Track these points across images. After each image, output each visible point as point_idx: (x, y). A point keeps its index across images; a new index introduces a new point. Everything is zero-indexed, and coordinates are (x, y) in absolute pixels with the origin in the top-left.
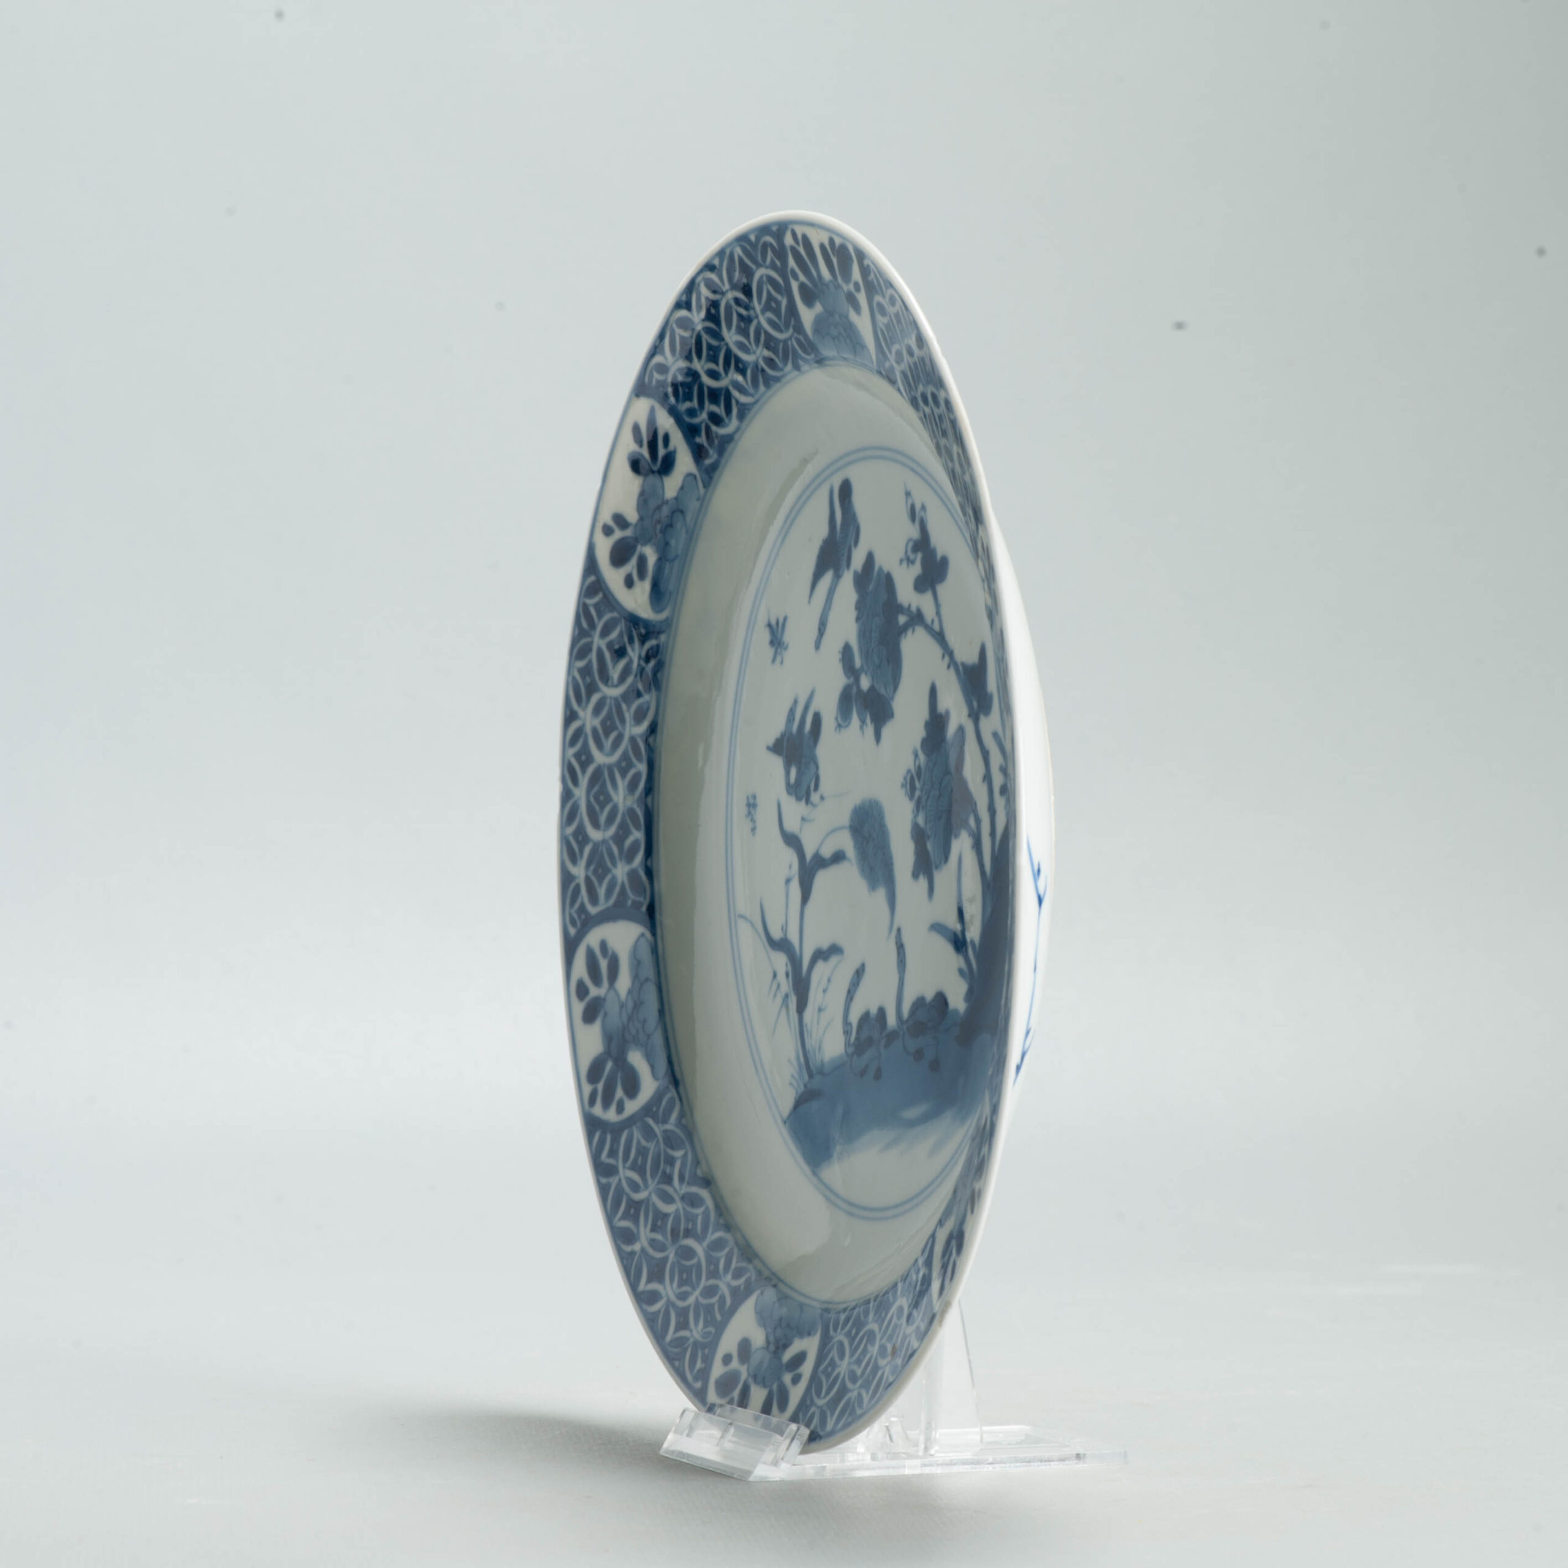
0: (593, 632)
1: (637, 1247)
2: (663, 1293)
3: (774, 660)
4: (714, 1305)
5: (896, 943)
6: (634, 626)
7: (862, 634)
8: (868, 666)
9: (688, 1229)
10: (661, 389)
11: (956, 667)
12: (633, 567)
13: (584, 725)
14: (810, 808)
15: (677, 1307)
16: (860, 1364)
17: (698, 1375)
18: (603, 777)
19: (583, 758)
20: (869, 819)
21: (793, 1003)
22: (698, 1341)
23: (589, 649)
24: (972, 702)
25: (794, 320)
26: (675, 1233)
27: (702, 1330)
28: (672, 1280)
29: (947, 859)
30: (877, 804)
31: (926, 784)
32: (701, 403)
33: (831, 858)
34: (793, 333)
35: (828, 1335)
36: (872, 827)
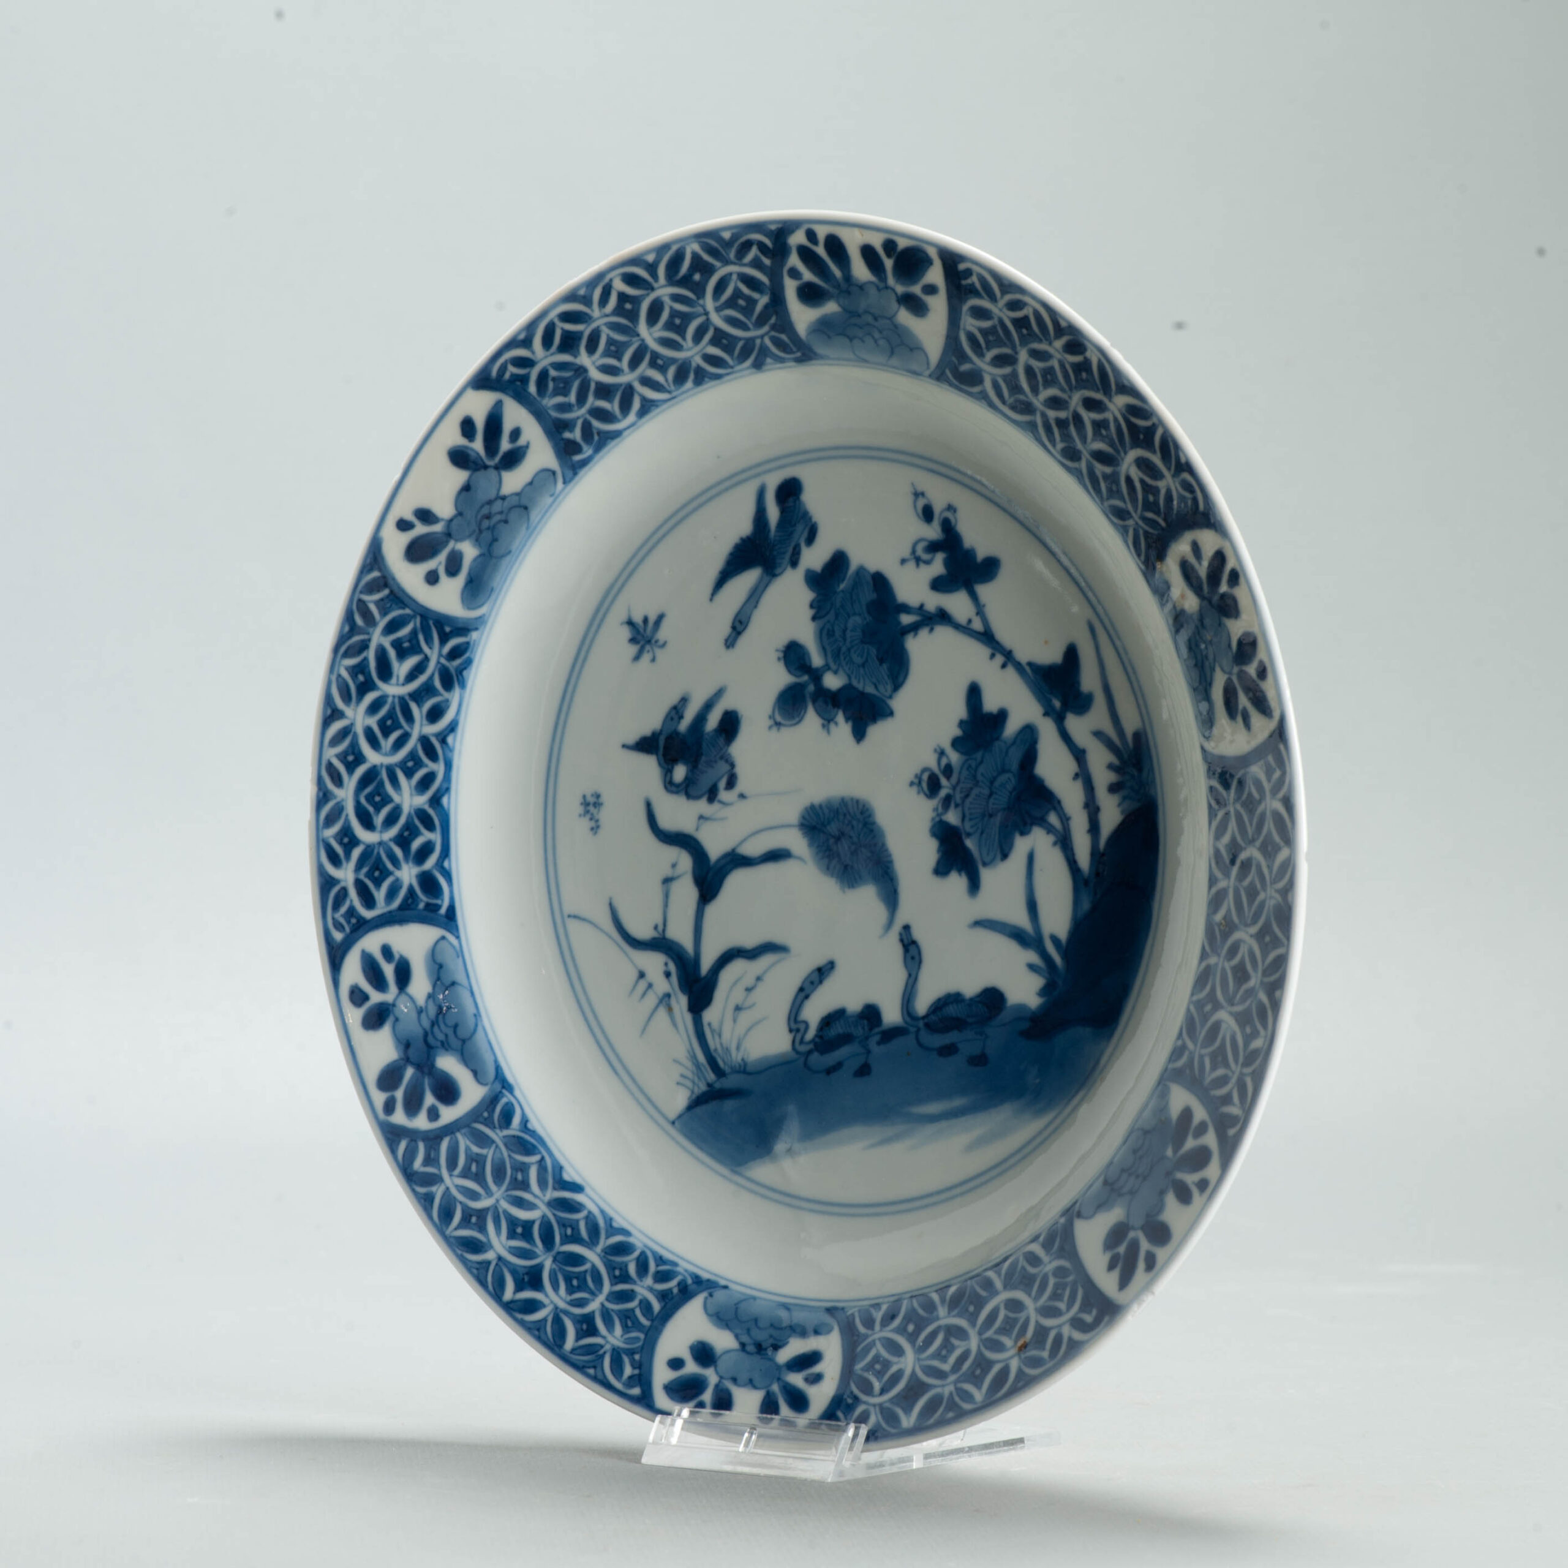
0: (371, 630)
1: (490, 1256)
2: (545, 1301)
3: (637, 658)
4: (633, 1310)
5: (902, 940)
6: (434, 624)
7: (825, 632)
8: (840, 665)
9: (566, 1235)
10: (518, 383)
11: (1018, 666)
12: (440, 563)
13: (352, 724)
14: (716, 806)
15: (573, 1314)
16: (944, 1359)
17: (632, 1381)
18: (379, 778)
19: (351, 758)
20: (841, 817)
21: (681, 1002)
22: (618, 1348)
23: (364, 646)
24: (1051, 700)
25: (777, 319)
26: (548, 1240)
27: (622, 1336)
28: (555, 1287)
29: (1005, 856)
30: (858, 801)
31: (964, 782)
32: (582, 399)
33: (760, 857)
34: (769, 332)
35: (857, 1332)
36: (847, 825)
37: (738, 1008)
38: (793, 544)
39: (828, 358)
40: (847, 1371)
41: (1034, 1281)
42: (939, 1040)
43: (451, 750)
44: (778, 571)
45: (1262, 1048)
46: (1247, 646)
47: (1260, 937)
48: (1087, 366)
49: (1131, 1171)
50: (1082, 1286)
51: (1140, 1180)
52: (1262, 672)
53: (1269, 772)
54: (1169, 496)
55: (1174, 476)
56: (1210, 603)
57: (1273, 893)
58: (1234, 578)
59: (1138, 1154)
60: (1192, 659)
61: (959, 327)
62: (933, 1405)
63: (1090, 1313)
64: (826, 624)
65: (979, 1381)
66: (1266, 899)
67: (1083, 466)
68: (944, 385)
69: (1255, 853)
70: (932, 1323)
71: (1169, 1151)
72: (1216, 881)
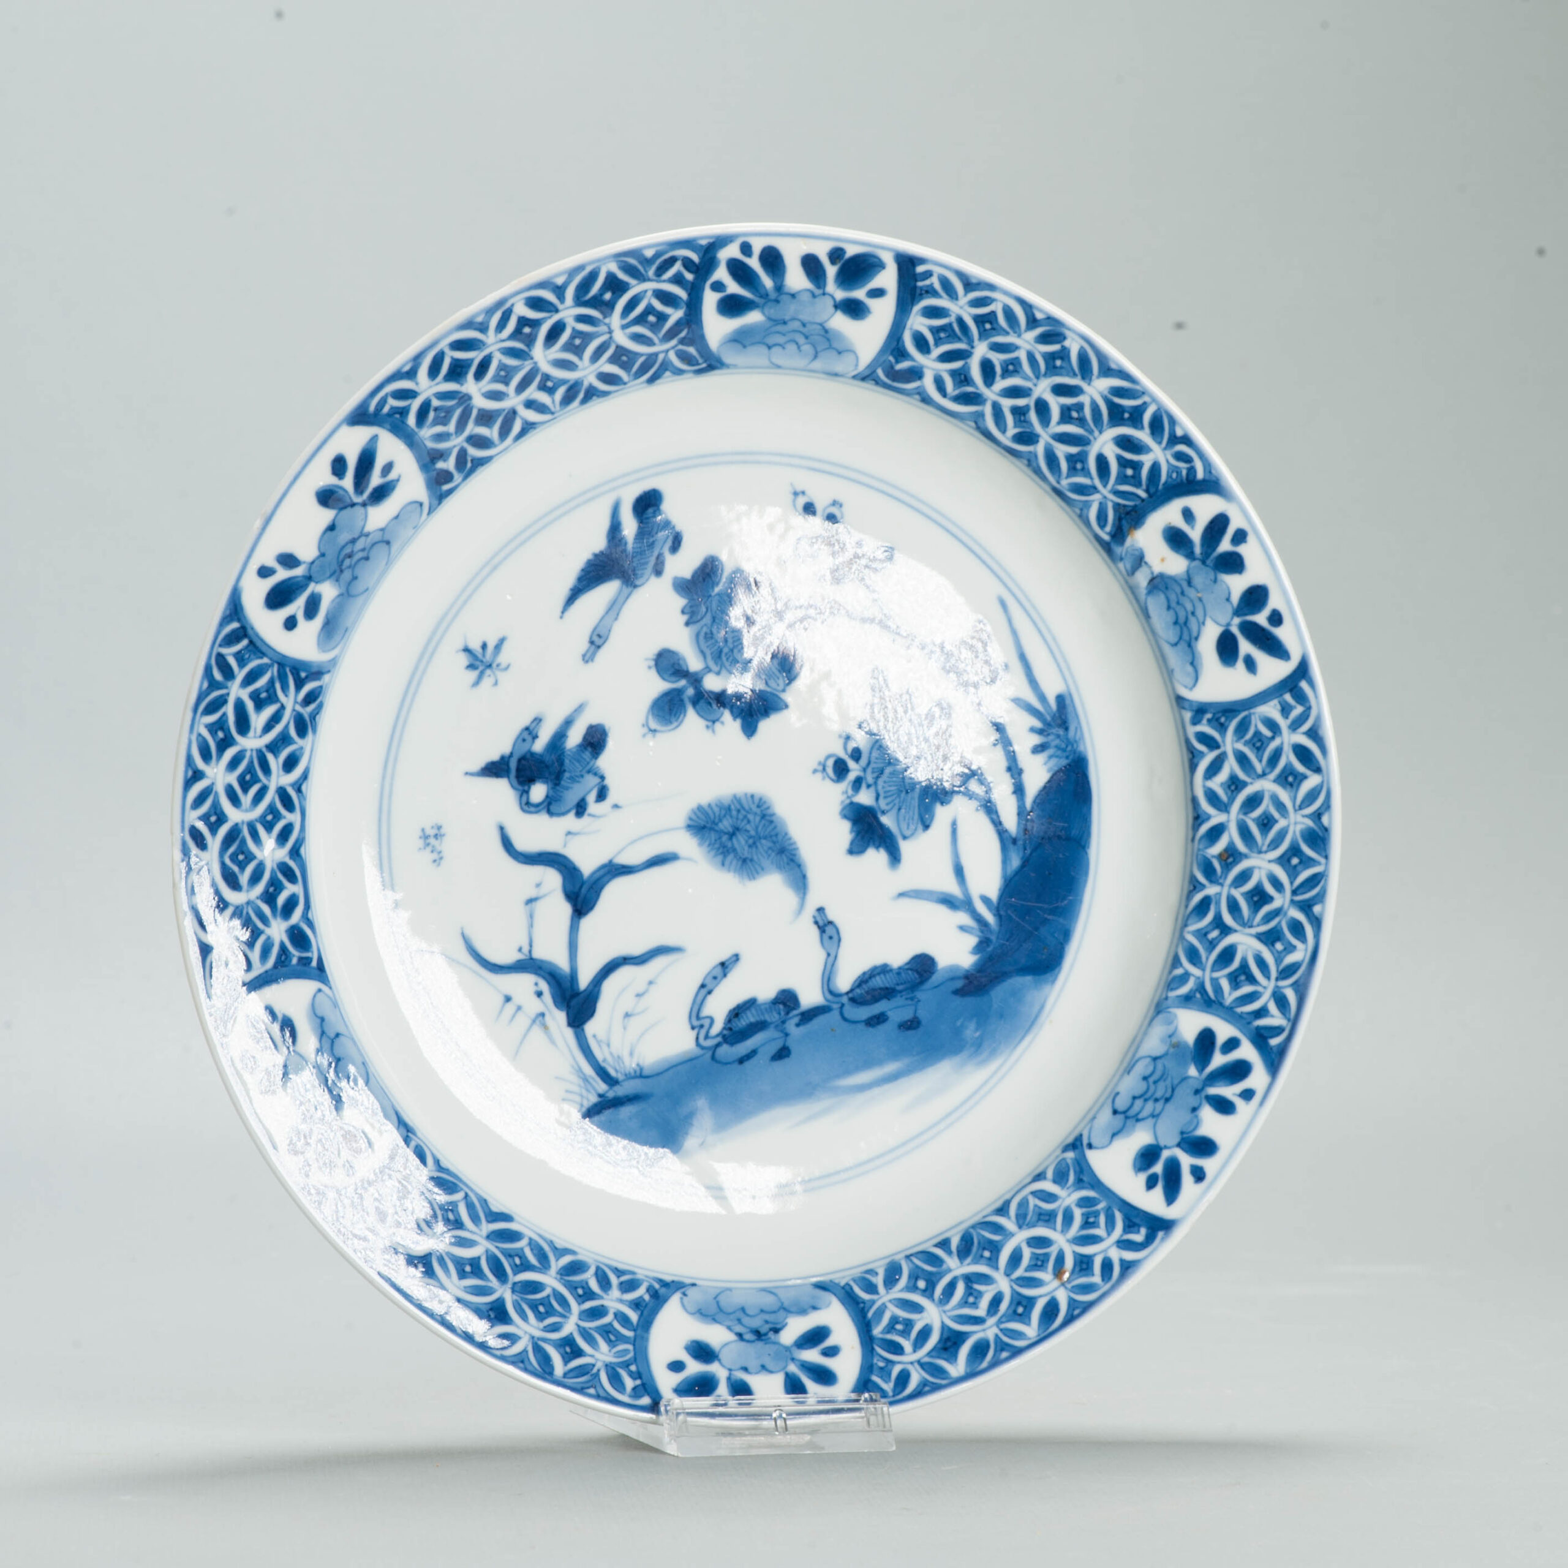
0: (229, 684)
2: (519, 1332)
3: (477, 683)
4: (610, 1324)
5: (816, 923)
6: (290, 671)
7: (702, 634)
8: (722, 666)
9: (516, 1265)
10: (398, 416)
11: (924, 648)
12: (299, 607)
13: (213, 784)
14: (586, 819)
15: (550, 1340)
16: (975, 1305)
17: (636, 1393)
18: (241, 835)
19: (213, 819)
20: (734, 813)
21: (559, 1018)
22: (611, 1363)
23: (221, 702)
25: (688, 333)
26: (500, 1273)
27: (610, 1351)
28: (524, 1316)
29: (926, 827)
30: (752, 796)
31: (875, 763)
32: (461, 425)
33: (643, 864)
34: (676, 346)
35: (860, 1300)
36: (742, 820)
38: (656, 553)
39: (735, 366)
40: (867, 1340)
41: (1056, 1216)
42: (865, 1012)
43: (305, 799)
44: (638, 582)
45: (1303, 961)
46: (1256, 597)
47: (1284, 861)
48: (1064, 354)
49: (1146, 1096)
50: (1119, 1210)
51: (1161, 1102)
52: (1276, 618)
53: (1285, 710)
54: (1155, 468)
55: (1165, 449)
56: (1204, 562)
57: (1299, 819)
58: (1240, 537)
59: (1151, 1080)
60: (1170, 617)
61: (904, 328)
62: (980, 1350)
63: (1138, 1232)
64: (702, 628)
65: (1024, 1318)
66: (1288, 826)
67: (1040, 449)
68: (869, 385)
69: (1267, 786)
70: (944, 1275)
71: (1193, 1071)
72: (1209, 817)
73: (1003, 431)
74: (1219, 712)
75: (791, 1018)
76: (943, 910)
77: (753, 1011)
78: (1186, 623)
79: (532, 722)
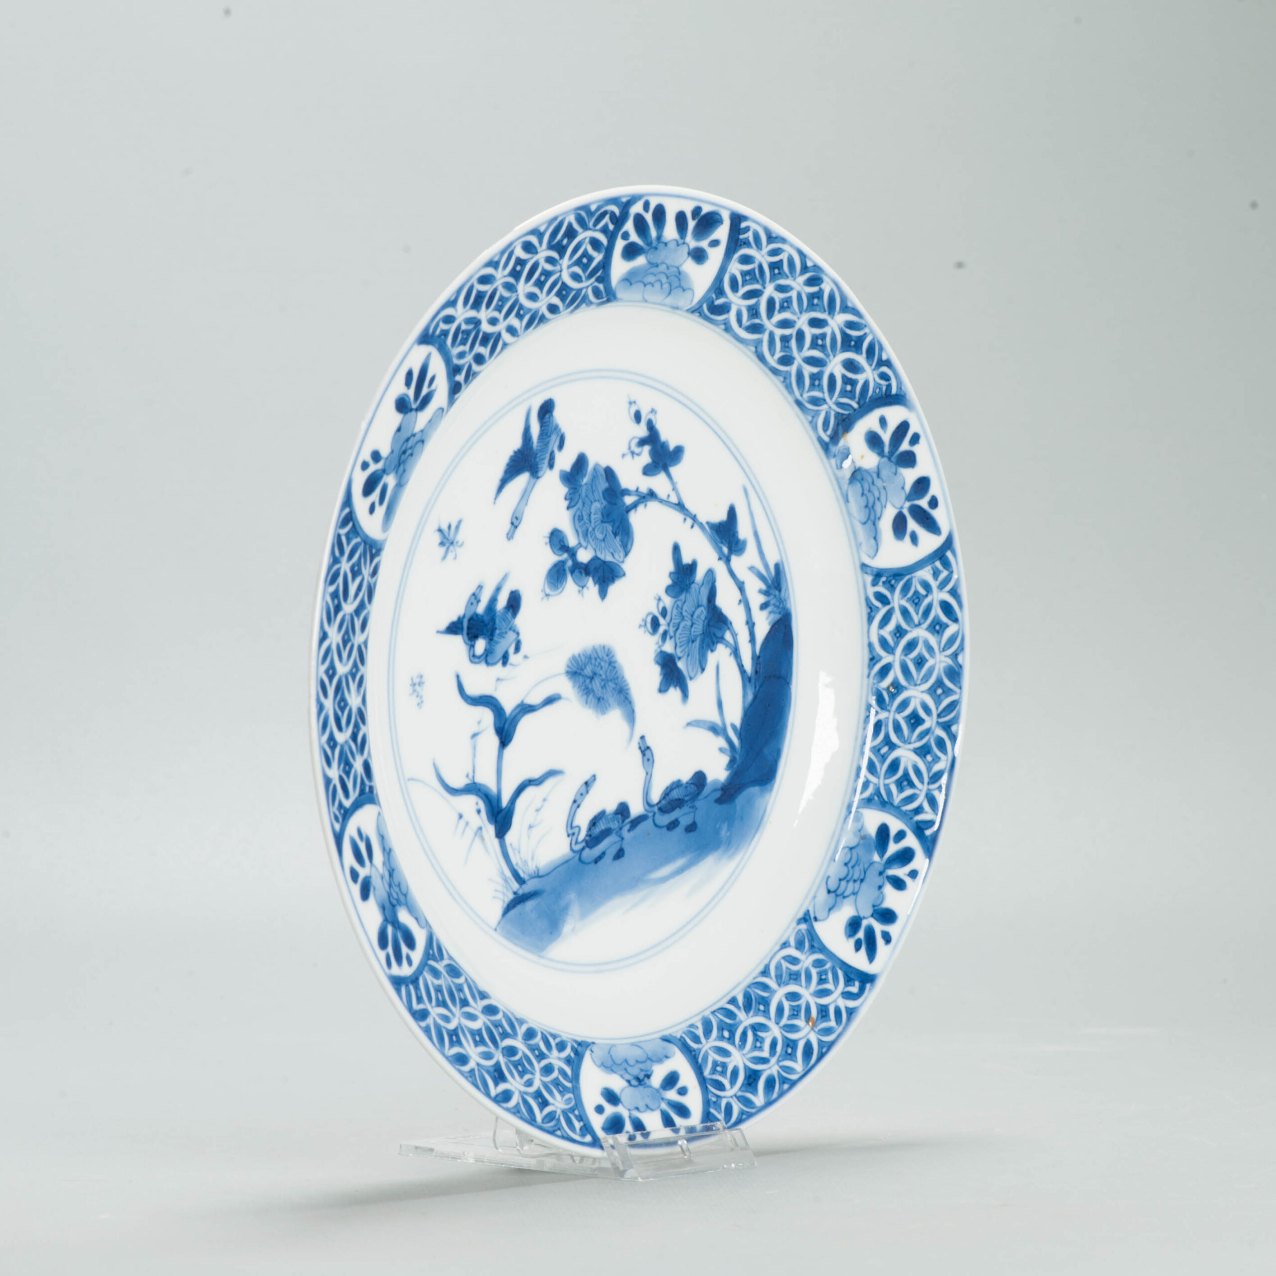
0: (342, 559)
1: (472, 1065)
2: (513, 1089)
3: (444, 558)
4: (557, 1078)
5: (640, 748)
6: (369, 548)
7: (576, 518)
9: (500, 1034)
10: (443, 337)
11: (701, 526)
12: (377, 495)
13: (331, 643)
15: (530, 1093)
16: (761, 1048)
17: (582, 1132)
18: (342, 686)
19: (331, 672)
20: (593, 661)
21: (490, 831)
22: (564, 1109)
23: (337, 574)
24: (721, 548)
25: (602, 273)
26: (494, 1041)
27: (562, 1099)
28: (512, 1075)
29: (703, 670)
30: (604, 647)
31: (675, 619)
32: (473, 345)
33: (542, 703)
34: (593, 283)
35: (692, 1049)
36: (598, 666)
37: (530, 827)
38: (549, 452)
39: (622, 300)
40: (703, 1081)
41: (800, 975)
42: (665, 819)
43: (368, 654)
44: (540, 474)
45: (945, 769)
46: (922, 484)
47: (932, 691)
48: (819, 295)
49: (848, 878)
50: (840, 968)
51: (858, 883)
52: (934, 503)
53: (936, 574)
54: (866, 384)
55: (874, 370)
56: (889, 459)
57: (943, 659)
58: (915, 439)
59: (850, 865)
60: (863, 502)
61: (726, 271)
62: (770, 1084)
63: (854, 985)
64: (577, 511)
65: (791, 1056)
66: (935, 664)
67: (793, 369)
68: (695, 317)
69: (921, 633)
70: (739, 1026)
71: (876, 858)
72: (880, 659)
73: (773, 355)
74: (890, 576)
75: (626, 825)
76: (710, 735)
77: (604, 820)
78: (873, 507)
79: (477, 589)
